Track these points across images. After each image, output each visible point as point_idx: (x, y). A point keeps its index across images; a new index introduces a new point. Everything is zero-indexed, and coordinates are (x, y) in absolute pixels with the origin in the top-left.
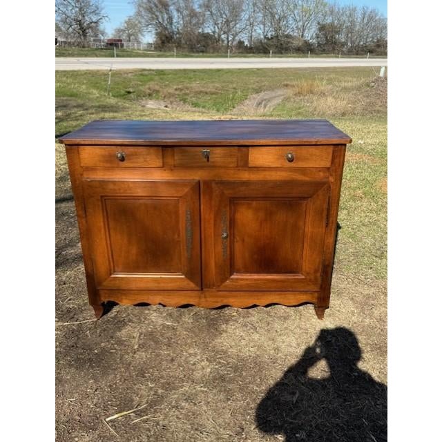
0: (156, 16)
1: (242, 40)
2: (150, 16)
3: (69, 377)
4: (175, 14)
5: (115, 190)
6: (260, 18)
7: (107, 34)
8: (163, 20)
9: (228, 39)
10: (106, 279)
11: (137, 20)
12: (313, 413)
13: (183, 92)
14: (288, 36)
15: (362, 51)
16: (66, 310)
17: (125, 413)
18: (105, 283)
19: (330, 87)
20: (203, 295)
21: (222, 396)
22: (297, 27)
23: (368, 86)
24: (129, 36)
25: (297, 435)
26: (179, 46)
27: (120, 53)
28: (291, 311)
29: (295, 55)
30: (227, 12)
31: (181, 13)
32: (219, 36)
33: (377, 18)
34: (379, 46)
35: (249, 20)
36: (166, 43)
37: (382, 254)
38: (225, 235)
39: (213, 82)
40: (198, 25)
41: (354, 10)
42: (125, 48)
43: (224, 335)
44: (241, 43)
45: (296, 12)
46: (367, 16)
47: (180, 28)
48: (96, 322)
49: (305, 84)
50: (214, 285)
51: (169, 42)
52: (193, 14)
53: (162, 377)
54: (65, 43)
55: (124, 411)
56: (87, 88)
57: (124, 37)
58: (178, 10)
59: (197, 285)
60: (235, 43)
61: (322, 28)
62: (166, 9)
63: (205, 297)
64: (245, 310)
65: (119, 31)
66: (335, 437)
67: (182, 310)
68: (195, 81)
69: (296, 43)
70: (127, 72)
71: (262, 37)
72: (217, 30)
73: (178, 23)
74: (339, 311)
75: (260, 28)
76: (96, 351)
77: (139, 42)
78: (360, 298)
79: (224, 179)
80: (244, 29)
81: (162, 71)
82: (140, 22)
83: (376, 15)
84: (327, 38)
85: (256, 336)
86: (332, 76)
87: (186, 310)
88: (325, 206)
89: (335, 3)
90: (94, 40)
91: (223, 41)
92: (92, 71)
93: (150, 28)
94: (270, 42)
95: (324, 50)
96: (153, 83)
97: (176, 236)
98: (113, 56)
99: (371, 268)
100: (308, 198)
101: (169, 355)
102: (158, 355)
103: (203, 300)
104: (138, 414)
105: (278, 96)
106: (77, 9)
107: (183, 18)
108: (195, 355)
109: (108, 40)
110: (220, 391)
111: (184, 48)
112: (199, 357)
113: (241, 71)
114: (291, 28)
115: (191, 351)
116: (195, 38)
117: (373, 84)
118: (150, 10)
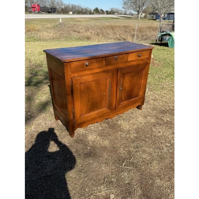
17: (125, 161)
18: (79, 121)
100: (143, 69)
117: (59, 26)
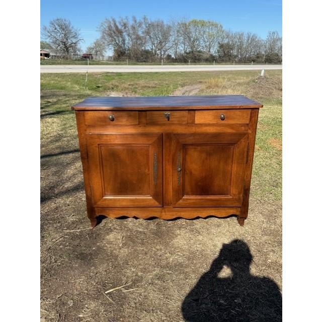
0: (115, 39)
1: (170, 54)
2: (111, 39)
3: (77, 266)
4: (127, 38)
5: (107, 140)
6: (182, 40)
7: (82, 51)
8: (119, 41)
9: (161, 53)
10: (99, 200)
11: (102, 41)
12: (244, 286)
13: (134, 86)
14: (200, 52)
15: (248, 60)
16: (71, 223)
17: (118, 288)
18: (99, 203)
19: (229, 83)
20: (163, 211)
21: (182, 276)
22: (206, 46)
23: (254, 82)
24: (97, 52)
25: (236, 301)
26: (130, 58)
27: (91, 62)
28: (222, 221)
29: (205, 63)
30: (160, 36)
31: (131, 37)
32: (155, 51)
33: (257, 40)
34: (258, 57)
35: (174, 41)
36: (121, 56)
37: (278, 184)
38: (180, 169)
39: (153, 80)
40: (141, 44)
41: (242, 34)
42: (94, 59)
43: (179, 237)
44: (169, 56)
45: (205, 36)
46: (250, 38)
47: (130, 47)
48: (92, 229)
49: (213, 81)
50: (171, 203)
51: (123, 56)
52: (138, 38)
53: (140, 264)
54: (55, 56)
55: (117, 287)
56: (71, 84)
57: (93, 52)
58: (129, 35)
59: (160, 204)
60: (165, 56)
61: (221, 46)
62: (121, 34)
63: (165, 212)
64: (191, 221)
65: (90, 49)
66: (261, 302)
67: (149, 221)
68: (142, 79)
69: (205, 56)
70: (97, 74)
71: (183, 52)
72: (154, 48)
73: (128, 43)
74: (253, 220)
75: (182, 47)
76: (94, 248)
77: (103, 56)
78: (266, 212)
79: (179, 132)
80: (172, 47)
81: (120, 73)
82: (104, 43)
83: (256, 38)
84: (224, 52)
85: (200, 238)
86: (230, 76)
87: (151, 221)
88: (246, 149)
89: (230, 30)
90: (74, 55)
91: (158, 55)
92: (74, 73)
93: (111, 46)
94: (188, 55)
95: (223, 60)
96: (114, 81)
97: (147, 170)
98: (87, 64)
99: (271, 193)
100: (235, 144)
101: (143, 250)
102: (135, 250)
103: (163, 213)
104: (127, 288)
105: (196, 89)
106: (63, 35)
107: (132, 40)
108: (161, 249)
109: (84, 54)
110: (180, 273)
111: (133, 59)
112: (163, 251)
113: (171, 73)
114: (202, 46)
115: (158, 247)
116: (140, 53)
117: (257, 80)
118: (110, 35)
